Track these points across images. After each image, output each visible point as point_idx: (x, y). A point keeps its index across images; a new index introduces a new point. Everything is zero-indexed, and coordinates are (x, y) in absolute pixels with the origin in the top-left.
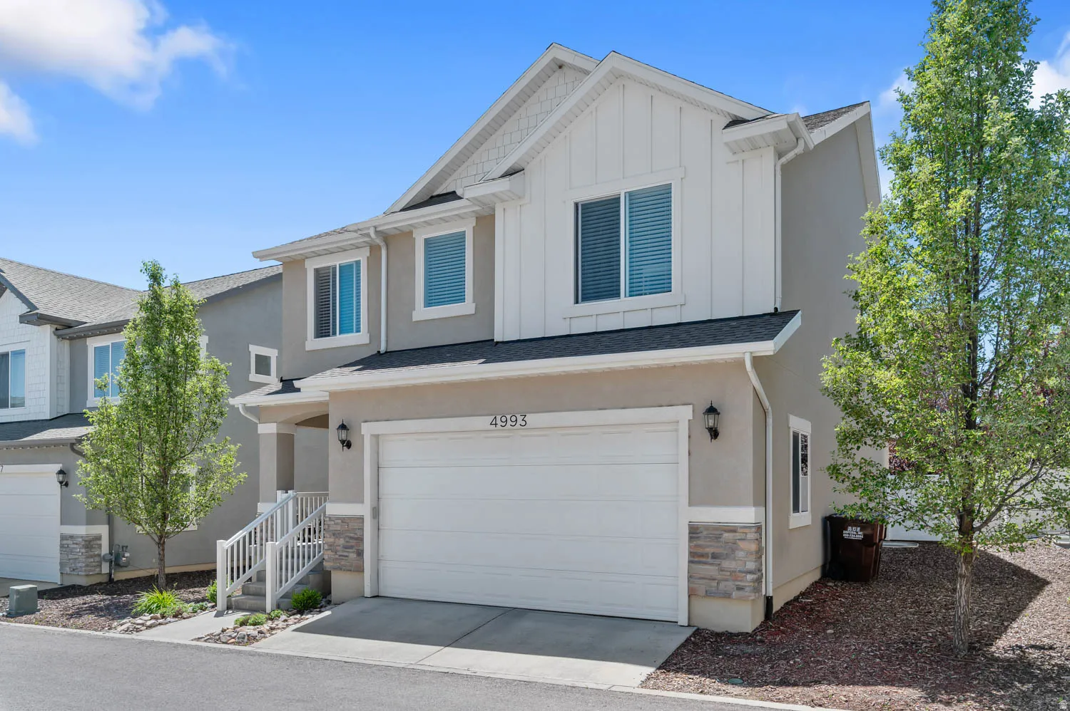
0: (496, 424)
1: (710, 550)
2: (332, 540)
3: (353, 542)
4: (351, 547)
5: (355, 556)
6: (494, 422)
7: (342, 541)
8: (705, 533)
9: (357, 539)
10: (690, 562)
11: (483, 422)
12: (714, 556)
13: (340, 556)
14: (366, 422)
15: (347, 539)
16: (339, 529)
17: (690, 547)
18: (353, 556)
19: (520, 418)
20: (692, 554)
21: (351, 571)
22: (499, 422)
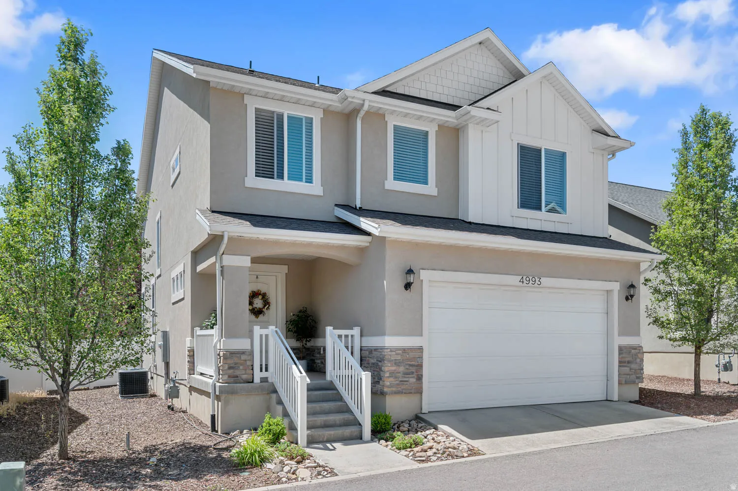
0: (523, 282)
1: (627, 359)
2: (393, 368)
3: (413, 369)
4: (413, 373)
5: (415, 380)
6: (522, 281)
7: (402, 369)
8: (625, 351)
9: (417, 366)
10: (619, 366)
11: (514, 280)
12: (629, 362)
13: (401, 381)
14: (423, 269)
15: (407, 367)
16: (399, 358)
17: (619, 358)
18: (413, 380)
19: (537, 280)
20: (620, 362)
21: (411, 393)
22: (524, 280)
